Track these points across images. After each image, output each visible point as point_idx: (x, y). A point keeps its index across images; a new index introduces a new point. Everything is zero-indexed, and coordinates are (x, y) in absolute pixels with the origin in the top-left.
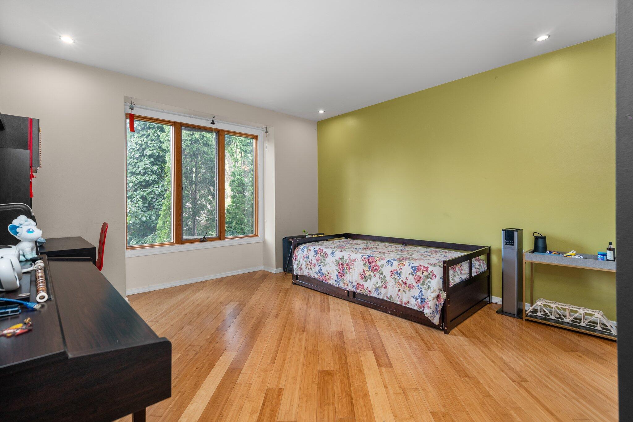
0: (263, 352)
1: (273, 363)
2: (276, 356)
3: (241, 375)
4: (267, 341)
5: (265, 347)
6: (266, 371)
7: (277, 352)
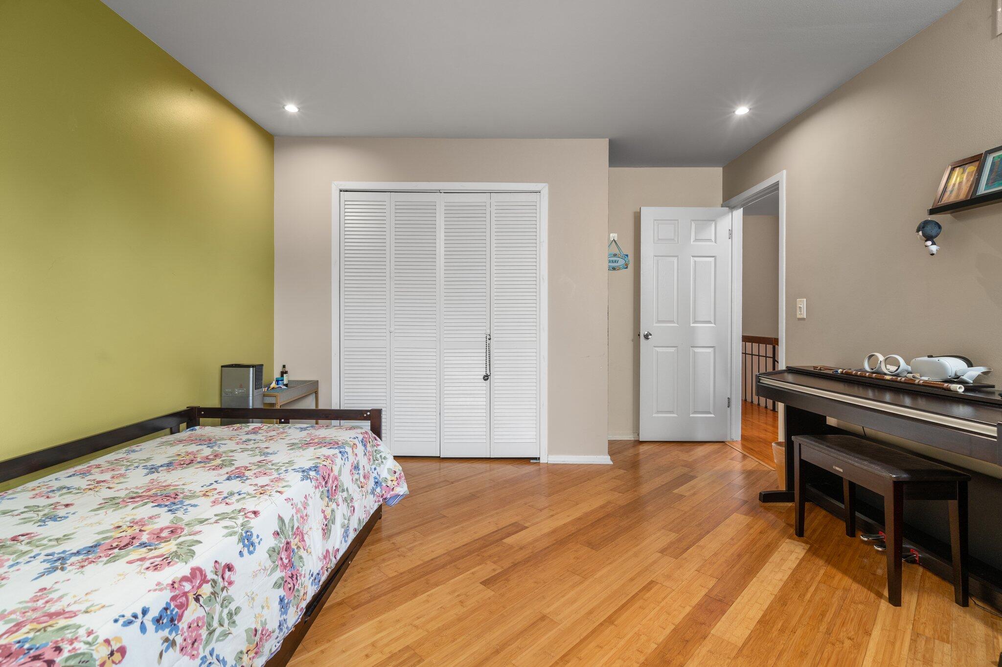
0: (658, 608)
1: (652, 582)
2: (640, 591)
3: (710, 586)
4: (636, 629)
5: (648, 618)
6: (669, 577)
7: (633, 597)
